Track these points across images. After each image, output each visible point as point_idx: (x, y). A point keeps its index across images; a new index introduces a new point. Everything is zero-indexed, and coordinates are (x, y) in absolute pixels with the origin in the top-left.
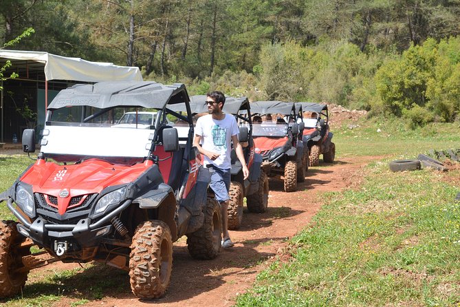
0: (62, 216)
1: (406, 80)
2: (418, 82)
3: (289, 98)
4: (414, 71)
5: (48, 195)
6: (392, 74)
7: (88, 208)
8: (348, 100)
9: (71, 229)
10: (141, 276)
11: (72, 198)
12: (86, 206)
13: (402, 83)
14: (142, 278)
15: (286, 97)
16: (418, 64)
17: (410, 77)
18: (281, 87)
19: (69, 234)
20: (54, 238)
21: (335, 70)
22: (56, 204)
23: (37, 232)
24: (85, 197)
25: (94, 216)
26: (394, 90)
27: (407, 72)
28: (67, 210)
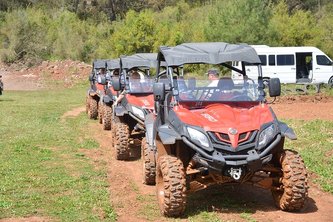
0: (236, 149)
1: (138, 42)
2: (147, 44)
3: (36, 55)
4: (143, 36)
5: (219, 133)
6: (127, 37)
7: (253, 141)
8: (89, 58)
9: (245, 159)
10: (298, 192)
11: (240, 134)
12: (251, 140)
13: (135, 45)
14: (299, 194)
15: (34, 55)
16: (145, 30)
17: (140, 40)
18: (29, 46)
19: (244, 162)
20: (230, 166)
21: (77, 33)
22: (229, 139)
23: (220, 162)
24: (248, 134)
25: (259, 148)
26: (129, 50)
27: (138, 37)
28: (239, 143)
